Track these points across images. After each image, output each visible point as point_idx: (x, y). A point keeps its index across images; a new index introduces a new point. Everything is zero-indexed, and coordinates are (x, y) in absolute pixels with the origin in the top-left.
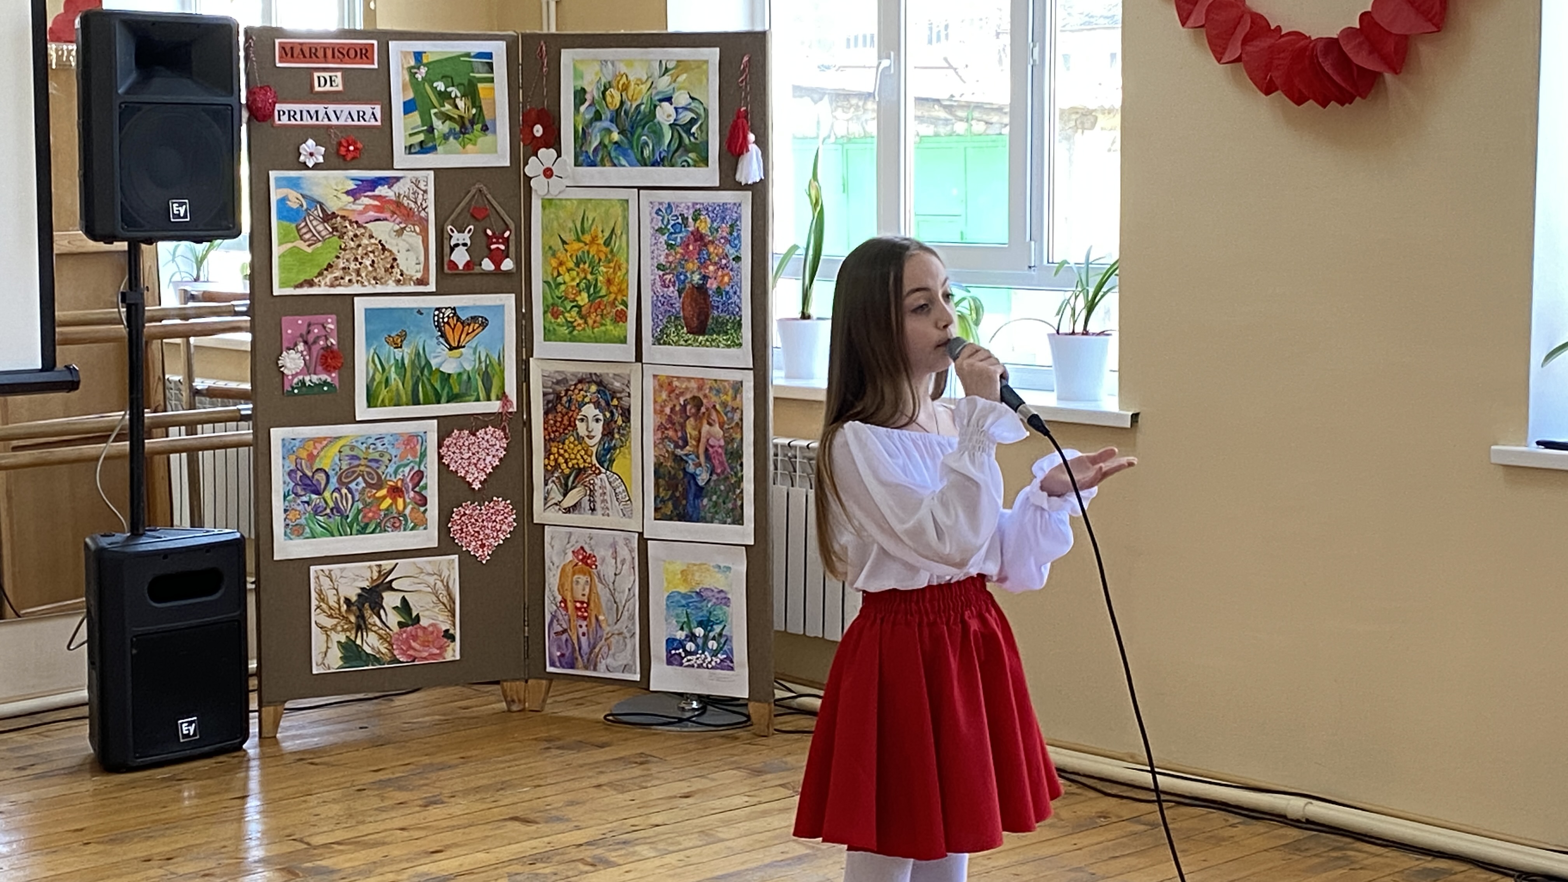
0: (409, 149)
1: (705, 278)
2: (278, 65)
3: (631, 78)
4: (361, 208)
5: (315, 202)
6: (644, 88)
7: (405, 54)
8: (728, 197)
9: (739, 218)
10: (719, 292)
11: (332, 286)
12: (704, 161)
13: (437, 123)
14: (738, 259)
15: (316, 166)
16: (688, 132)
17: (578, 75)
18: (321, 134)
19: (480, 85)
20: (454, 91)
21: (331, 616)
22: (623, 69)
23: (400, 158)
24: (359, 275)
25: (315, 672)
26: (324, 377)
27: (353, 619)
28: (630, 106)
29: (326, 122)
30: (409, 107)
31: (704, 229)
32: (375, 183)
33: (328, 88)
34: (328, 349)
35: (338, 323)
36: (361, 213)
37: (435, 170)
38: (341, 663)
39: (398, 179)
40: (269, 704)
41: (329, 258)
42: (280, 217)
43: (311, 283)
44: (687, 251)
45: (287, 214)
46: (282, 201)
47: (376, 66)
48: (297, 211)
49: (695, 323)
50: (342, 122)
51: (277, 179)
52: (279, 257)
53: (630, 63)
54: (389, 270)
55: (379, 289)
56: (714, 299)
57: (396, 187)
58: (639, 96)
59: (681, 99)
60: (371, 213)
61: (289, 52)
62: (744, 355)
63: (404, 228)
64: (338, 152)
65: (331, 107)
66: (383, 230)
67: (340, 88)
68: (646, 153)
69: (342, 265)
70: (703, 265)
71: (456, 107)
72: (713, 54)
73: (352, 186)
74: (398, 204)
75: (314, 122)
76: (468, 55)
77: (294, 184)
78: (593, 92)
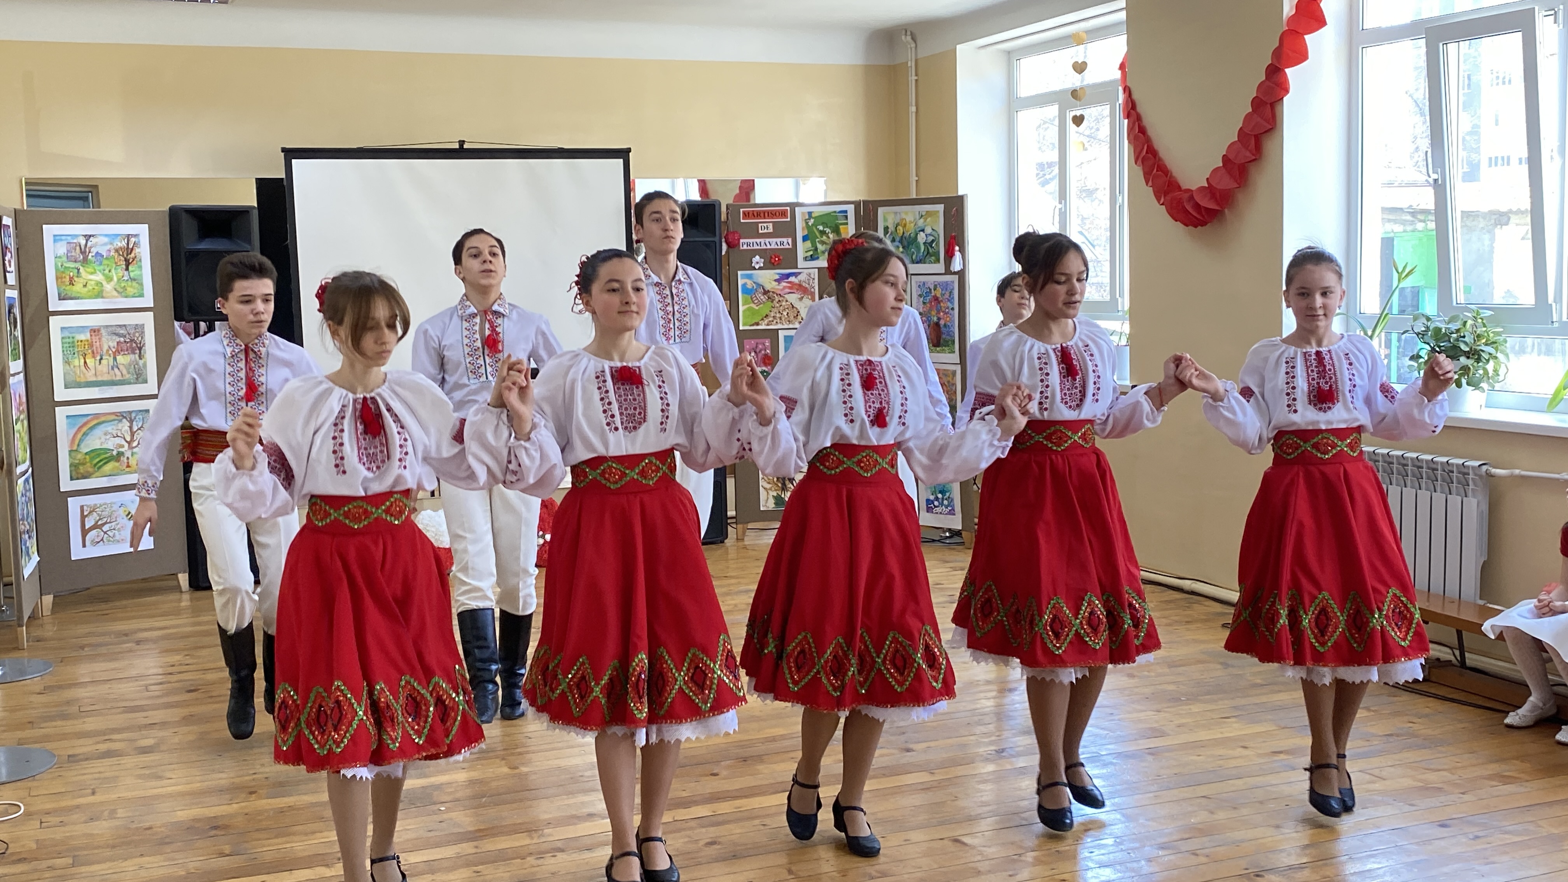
0: (805, 259)
1: (939, 319)
2: (742, 221)
3: (908, 221)
4: (781, 287)
5: (759, 285)
6: (912, 225)
7: (803, 214)
8: (948, 278)
9: (953, 289)
10: (945, 325)
11: (768, 325)
12: (938, 261)
13: (819, 246)
14: (953, 309)
15: (760, 268)
16: (931, 247)
17: (885, 220)
18: (762, 253)
19: (841, 227)
20: (828, 230)
21: (769, 483)
22: (904, 216)
23: (801, 263)
24: (780, 318)
25: (762, 509)
26: (764, 368)
27: (780, 485)
28: (907, 234)
29: (765, 247)
30: (805, 239)
31: (938, 295)
32: (788, 276)
33: (766, 231)
34: (766, 355)
35: (771, 343)
36: (782, 290)
37: (818, 268)
38: (774, 506)
39: (800, 273)
40: (741, 523)
41: (767, 312)
42: (743, 292)
43: (757, 324)
44: (931, 306)
45: (746, 291)
46: (744, 285)
47: (789, 219)
48: (751, 290)
49: (935, 341)
50: (773, 247)
51: (742, 275)
52: (744, 311)
53: (906, 213)
54: (796, 317)
55: (791, 326)
56: (943, 329)
57: (800, 277)
58: (911, 229)
59: (928, 230)
60: (788, 290)
61: (746, 215)
62: (955, 358)
63: (802, 298)
64: (770, 262)
65: (767, 240)
66: (793, 298)
67: (771, 231)
68: (914, 257)
69: (772, 314)
70: (938, 312)
71: (828, 237)
72: (940, 208)
73: (777, 277)
74: (800, 285)
75: (759, 247)
76: (835, 212)
77: (749, 277)
78: (891, 229)
